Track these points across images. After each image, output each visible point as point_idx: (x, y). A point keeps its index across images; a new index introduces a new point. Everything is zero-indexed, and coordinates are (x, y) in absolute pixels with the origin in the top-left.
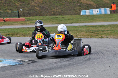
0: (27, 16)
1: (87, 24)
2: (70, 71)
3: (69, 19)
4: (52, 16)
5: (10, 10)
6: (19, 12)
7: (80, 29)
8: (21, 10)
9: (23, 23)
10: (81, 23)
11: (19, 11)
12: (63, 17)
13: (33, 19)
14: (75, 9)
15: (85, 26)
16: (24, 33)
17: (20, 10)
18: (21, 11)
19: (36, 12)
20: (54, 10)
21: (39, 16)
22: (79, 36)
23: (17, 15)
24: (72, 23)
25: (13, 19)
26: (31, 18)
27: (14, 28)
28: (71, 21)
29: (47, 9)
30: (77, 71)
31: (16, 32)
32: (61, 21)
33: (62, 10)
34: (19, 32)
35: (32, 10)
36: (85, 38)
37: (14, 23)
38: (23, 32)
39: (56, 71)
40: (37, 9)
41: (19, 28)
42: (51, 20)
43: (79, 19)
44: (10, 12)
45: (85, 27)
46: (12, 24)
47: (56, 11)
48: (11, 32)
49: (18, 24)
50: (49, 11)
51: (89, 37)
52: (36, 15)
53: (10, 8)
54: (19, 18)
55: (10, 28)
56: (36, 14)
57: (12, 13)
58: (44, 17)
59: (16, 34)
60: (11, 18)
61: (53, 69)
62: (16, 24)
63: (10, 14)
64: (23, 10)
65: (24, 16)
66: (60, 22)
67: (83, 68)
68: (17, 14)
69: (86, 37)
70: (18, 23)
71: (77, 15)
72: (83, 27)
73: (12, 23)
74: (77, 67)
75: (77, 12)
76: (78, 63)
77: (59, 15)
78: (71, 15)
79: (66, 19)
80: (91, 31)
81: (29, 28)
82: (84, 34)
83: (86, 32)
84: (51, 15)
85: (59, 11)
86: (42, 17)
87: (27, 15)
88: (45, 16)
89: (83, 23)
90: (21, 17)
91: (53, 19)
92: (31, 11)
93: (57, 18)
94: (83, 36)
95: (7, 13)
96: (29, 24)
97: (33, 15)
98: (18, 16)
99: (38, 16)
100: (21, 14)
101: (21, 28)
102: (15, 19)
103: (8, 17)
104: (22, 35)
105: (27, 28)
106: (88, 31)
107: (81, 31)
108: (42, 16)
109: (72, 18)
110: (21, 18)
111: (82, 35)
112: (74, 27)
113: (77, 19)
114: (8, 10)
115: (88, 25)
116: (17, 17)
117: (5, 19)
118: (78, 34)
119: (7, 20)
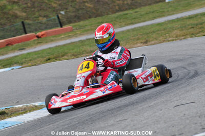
0: (75, 22)
1: (179, 15)
2: (167, 101)
3: (147, 14)
4: (118, 14)
5: (45, 16)
6: (60, 18)
7: (170, 26)
8: (63, 12)
9: (69, 36)
10: (169, 15)
11: (59, 15)
12: (136, 12)
13: (86, 25)
15: (178, 19)
16: (76, 52)
17: (61, 14)
18: (63, 15)
19: (88, 11)
20: (118, 2)
21: (96, 17)
22: (170, 39)
23: (57, 24)
24: (154, 18)
25: (53, 32)
26: (81, 23)
27: (56, 46)
28: (151, 16)
29: (107, 3)
30: (178, 98)
31: (61, 53)
32: (135, 18)
34: (66, 51)
36: (181, 39)
37: (55, 38)
38: (73, 49)
39: (142, 104)
40: (89, 7)
41: (64, 45)
42: (117, 20)
43: (165, 10)
44: (44, 20)
45: (178, 21)
46: (52, 41)
47: (123, 4)
48: (53, 55)
49: (62, 39)
50: (111, 5)
51: (188, 36)
52: (90, 17)
53: (43, 13)
54: (61, 26)
55: (50, 48)
56: (89, 15)
57: (48, 21)
58: (104, 17)
59: (63, 56)
60: (49, 31)
61: (137, 102)
62: (59, 40)
63: (45, 23)
64: (65, 12)
65: (70, 22)
66: (133, 20)
67: (188, 91)
68: (57, 22)
69: (183, 37)
70: (62, 36)
71: (160, 4)
72: (175, 22)
73: (52, 38)
74: (178, 92)
76: (179, 85)
77: (130, 9)
78: (150, 4)
79: (143, 13)
80: (190, 27)
81: (82, 41)
82: (179, 33)
83: (181, 29)
84: (115, 13)
85: (127, 3)
86: (100, 18)
87: (75, 19)
88: (106, 16)
89: (173, 14)
90: (64, 25)
91: (120, 19)
92: (80, 12)
93: (127, 14)
94: (177, 37)
95: (40, 23)
96: (80, 34)
97: (85, 18)
98: (59, 25)
99: (93, 19)
100: (63, 20)
101: (69, 44)
102: (55, 31)
103: (43, 30)
104: (73, 55)
105: (79, 41)
106: (185, 27)
107: (173, 29)
108: (100, 16)
109: (152, 11)
110: (65, 27)
111: (175, 36)
112: (159, 24)
113: (161, 10)
114: (40, 18)
115: (182, 17)
116: (57, 26)
117: (39, 34)
118: (167, 35)
119: (42, 35)
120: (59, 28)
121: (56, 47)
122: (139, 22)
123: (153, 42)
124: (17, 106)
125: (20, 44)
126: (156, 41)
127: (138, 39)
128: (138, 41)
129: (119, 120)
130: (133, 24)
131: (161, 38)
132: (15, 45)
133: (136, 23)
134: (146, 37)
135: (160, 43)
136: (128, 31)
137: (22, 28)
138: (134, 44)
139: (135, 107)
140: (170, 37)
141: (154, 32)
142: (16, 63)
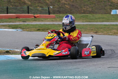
0: (57, 14)
2: (104, 64)
3: (99, 18)
5: (41, 7)
7: (111, 27)
9: (53, 20)
10: (111, 22)
11: (50, 8)
12: (93, 16)
14: (106, 8)
15: (117, 25)
19: (66, 10)
20: (84, 8)
24: (103, 21)
26: (61, 15)
28: (101, 20)
29: (77, 7)
30: (111, 64)
31: (47, 28)
32: (92, 19)
33: (92, 9)
34: (49, 27)
35: (62, 7)
36: (117, 35)
37: (44, 20)
38: (54, 27)
40: (67, 8)
41: (49, 24)
43: (110, 19)
46: (42, 21)
47: (87, 10)
48: (42, 28)
49: (48, 21)
50: (79, 9)
53: (40, 5)
54: (49, 14)
55: (40, 24)
56: (66, 12)
57: (42, 9)
58: (74, 14)
59: (47, 30)
60: (42, 15)
62: (46, 21)
63: (40, 11)
64: (53, 7)
65: (54, 13)
66: (90, 20)
67: (117, 62)
68: (47, 12)
70: (49, 20)
71: (108, 15)
72: (115, 26)
73: (42, 19)
75: (107, 11)
77: (90, 13)
78: (102, 14)
79: (97, 17)
82: (116, 31)
84: (81, 14)
85: (89, 10)
87: (57, 12)
88: (76, 14)
89: (114, 22)
91: (83, 18)
92: (61, 9)
93: (88, 16)
95: (38, 10)
100: (51, 11)
101: (52, 24)
102: (45, 16)
103: (38, 14)
105: (58, 24)
107: (113, 29)
108: (72, 14)
109: (102, 17)
110: (51, 15)
111: (113, 33)
113: (108, 18)
114: (38, 8)
117: (36, 15)
118: (109, 31)
119: (38, 17)
120: (48, 15)
121: (44, 24)
122: (94, 22)
123: (100, 33)
124: (16, 50)
125: (24, 18)
126: (102, 33)
127: (92, 30)
128: (92, 31)
129: (74, 68)
130: (90, 22)
131: (105, 32)
132: (21, 19)
133: (92, 22)
134: (97, 30)
135: (104, 35)
136: (87, 25)
137: (27, 10)
138: (89, 32)
139: (85, 63)
140: (110, 33)
141: (102, 28)
142: (20, 28)
